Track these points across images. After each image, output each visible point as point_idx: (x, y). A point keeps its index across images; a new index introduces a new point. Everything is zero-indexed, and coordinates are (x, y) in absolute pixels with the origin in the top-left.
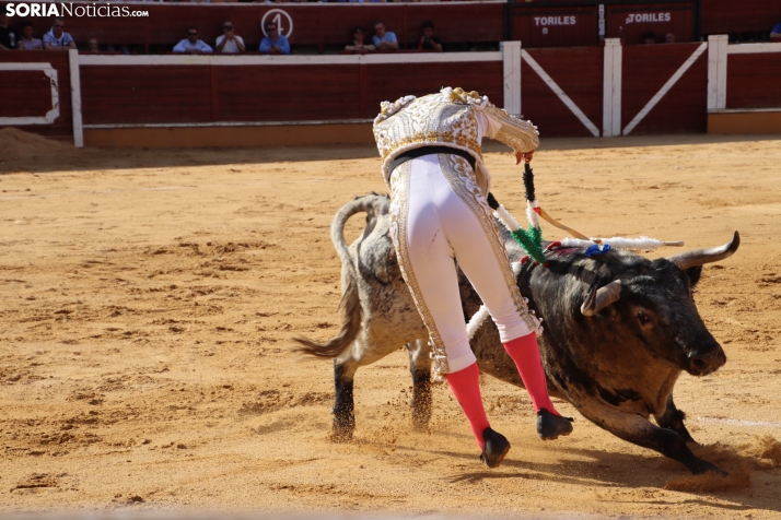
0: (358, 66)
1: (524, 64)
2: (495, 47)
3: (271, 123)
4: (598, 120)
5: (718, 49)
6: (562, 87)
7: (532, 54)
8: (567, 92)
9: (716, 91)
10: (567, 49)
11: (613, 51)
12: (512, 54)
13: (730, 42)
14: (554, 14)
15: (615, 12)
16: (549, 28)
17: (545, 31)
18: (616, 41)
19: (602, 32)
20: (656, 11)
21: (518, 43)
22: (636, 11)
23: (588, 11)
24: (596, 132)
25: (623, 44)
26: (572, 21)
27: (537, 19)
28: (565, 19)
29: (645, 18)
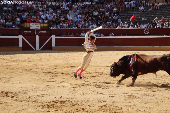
1: (22, 38)
2: (17, 35)
4: (35, 48)
5: (54, 37)
6: (29, 42)
7: (24, 37)
8: (30, 43)
9: (54, 44)
11: (37, 37)
12: (20, 37)
13: (55, 36)
14: (27, 31)
15: (38, 31)
16: (27, 33)
17: (26, 33)
18: (38, 35)
19: (35, 34)
20: (44, 31)
21: (22, 35)
22: (41, 31)
23: (33, 31)
24: (35, 50)
25: (39, 36)
26: (31, 32)
27: (25, 31)
28: (29, 32)
29: (42, 32)
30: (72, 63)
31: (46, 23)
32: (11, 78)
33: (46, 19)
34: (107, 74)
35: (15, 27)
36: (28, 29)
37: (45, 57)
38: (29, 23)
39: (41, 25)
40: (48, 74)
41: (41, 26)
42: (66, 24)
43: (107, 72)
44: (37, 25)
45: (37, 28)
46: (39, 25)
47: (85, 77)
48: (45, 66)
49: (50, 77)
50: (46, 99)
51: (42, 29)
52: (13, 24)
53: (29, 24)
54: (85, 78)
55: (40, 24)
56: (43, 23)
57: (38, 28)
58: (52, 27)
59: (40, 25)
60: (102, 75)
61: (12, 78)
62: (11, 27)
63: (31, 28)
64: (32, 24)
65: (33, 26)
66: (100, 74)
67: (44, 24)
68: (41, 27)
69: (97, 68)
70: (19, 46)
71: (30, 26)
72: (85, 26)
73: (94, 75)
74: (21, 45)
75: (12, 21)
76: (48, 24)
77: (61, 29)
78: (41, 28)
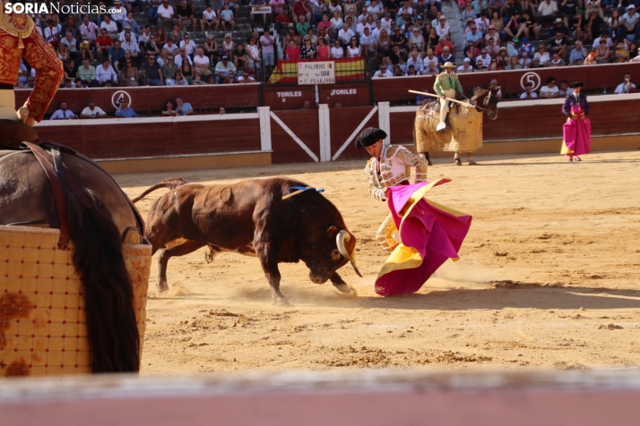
0: (171, 124)
1: (272, 120)
2: (254, 110)
3: (119, 159)
4: (317, 152)
5: (384, 110)
6: (295, 133)
7: (276, 114)
8: (298, 136)
10: (297, 111)
11: (324, 112)
12: (264, 115)
13: (391, 105)
14: (289, 90)
15: (325, 88)
16: (287, 98)
17: (284, 100)
18: (326, 106)
19: (317, 101)
20: (348, 88)
21: (268, 108)
22: (336, 88)
23: (308, 89)
24: (316, 159)
25: (330, 107)
26: (300, 94)
27: (279, 93)
28: (296, 93)
29: (342, 92)
30: (453, 202)
31: (356, 58)
32: (232, 265)
33: (356, 41)
34: (592, 242)
35: (246, 79)
36: (291, 84)
37: (354, 185)
38: (295, 60)
39: (335, 67)
40: (363, 245)
41: (339, 69)
42: (431, 58)
43: (592, 234)
44: (321, 66)
45: (324, 80)
46: (330, 66)
47: (505, 255)
48: (352, 219)
49: (370, 259)
50: (356, 338)
51: (341, 82)
52: (237, 70)
53: (293, 65)
54: (505, 258)
55: (332, 63)
56: (346, 58)
57: (327, 77)
58: (378, 73)
59: (333, 66)
60: (572, 247)
61: (236, 265)
62: (232, 80)
63: (302, 81)
64: (306, 66)
65: (308, 71)
66: (565, 243)
67: (348, 64)
68: (339, 74)
69: (553, 220)
70: (260, 149)
71: (296, 73)
72: (506, 59)
73: (541, 245)
74: (266, 144)
75: (236, 60)
76: (363, 61)
77: (413, 76)
78: (336, 78)
